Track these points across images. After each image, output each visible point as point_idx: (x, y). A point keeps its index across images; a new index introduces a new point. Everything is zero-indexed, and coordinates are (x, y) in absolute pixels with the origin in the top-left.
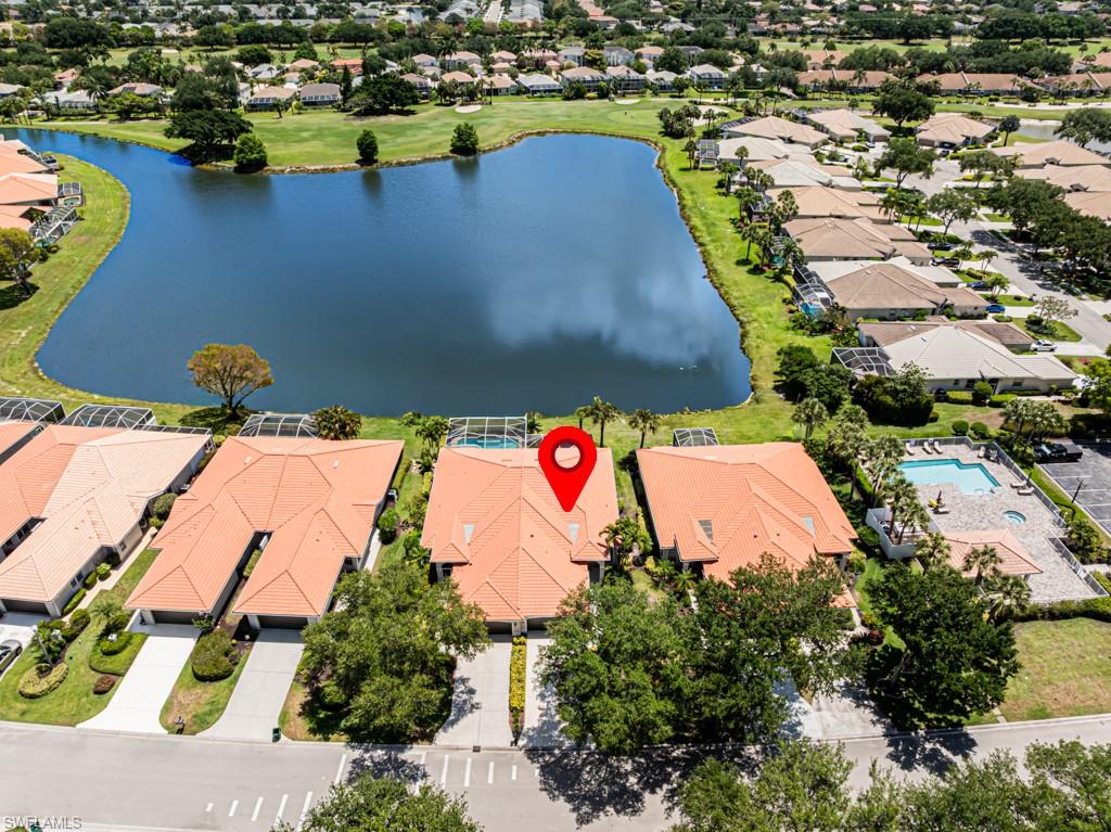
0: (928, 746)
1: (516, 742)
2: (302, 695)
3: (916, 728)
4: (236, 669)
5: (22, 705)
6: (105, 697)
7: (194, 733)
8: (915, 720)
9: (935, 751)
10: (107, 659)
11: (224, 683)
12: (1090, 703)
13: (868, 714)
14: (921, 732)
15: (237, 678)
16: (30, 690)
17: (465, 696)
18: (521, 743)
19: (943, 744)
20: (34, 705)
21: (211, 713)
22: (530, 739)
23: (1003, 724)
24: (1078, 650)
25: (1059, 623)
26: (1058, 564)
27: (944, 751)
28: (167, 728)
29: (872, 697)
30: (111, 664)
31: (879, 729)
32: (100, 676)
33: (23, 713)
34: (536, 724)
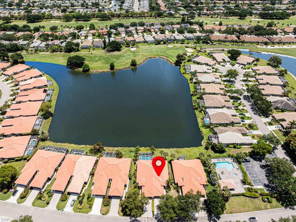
0: (214, 218)
1: (153, 217)
2: (121, 209)
3: (212, 215)
4: (110, 204)
5: (79, 210)
6: (91, 209)
7: (106, 215)
8: (212, 214)
9: (214, 219)
10: (89, 202)
11: (108, 206)
12: (239, 211)
13: (205, 212)
14: (213, 216)
15: (110, 205)
16: (80, 208)
17: (145, 209)
18: (154, 217)
19: (216, 218)
20: (80, 210)
21: (107, 212)
22: (155, 216)
23: (225, 215)
24: (240, 202)
25: (238, 197)
26: (240, 185)
27: (216, 219)
28: (101, 214)
29: (206, 210)
30: (90, 203)
31: (207, 215)
32: (89, 205)
33: (79, 211)
34: (156, 214)
